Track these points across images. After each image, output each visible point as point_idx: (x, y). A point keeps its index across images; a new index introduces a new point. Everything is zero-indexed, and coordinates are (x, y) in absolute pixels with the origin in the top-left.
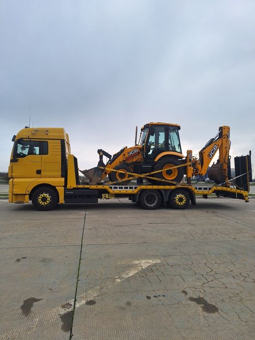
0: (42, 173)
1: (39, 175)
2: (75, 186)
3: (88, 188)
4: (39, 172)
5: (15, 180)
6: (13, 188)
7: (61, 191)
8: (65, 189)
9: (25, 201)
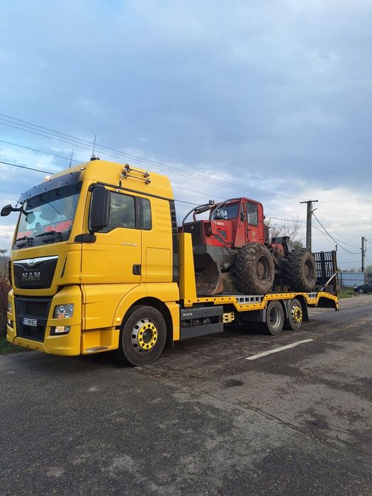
0: (143, 272)
1: (137, 278)
2: (195, 300)
4: (137, 270)
6: (84, 314)
9: (110, 344)
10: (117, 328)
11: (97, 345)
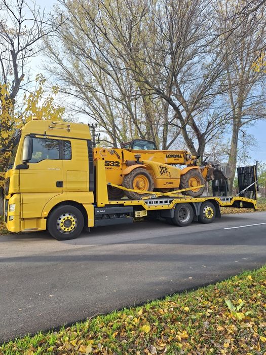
0: (65, 185)
1: (60, 189)
2: (108, 202)
3: (122, 205)
4: (59, 184)
5: (25, 197)
6: (21, 209)
7: (90, 210)
8: (94, 208)
9: (40, 227)
10: (45, 218)
11: (35, 227)
